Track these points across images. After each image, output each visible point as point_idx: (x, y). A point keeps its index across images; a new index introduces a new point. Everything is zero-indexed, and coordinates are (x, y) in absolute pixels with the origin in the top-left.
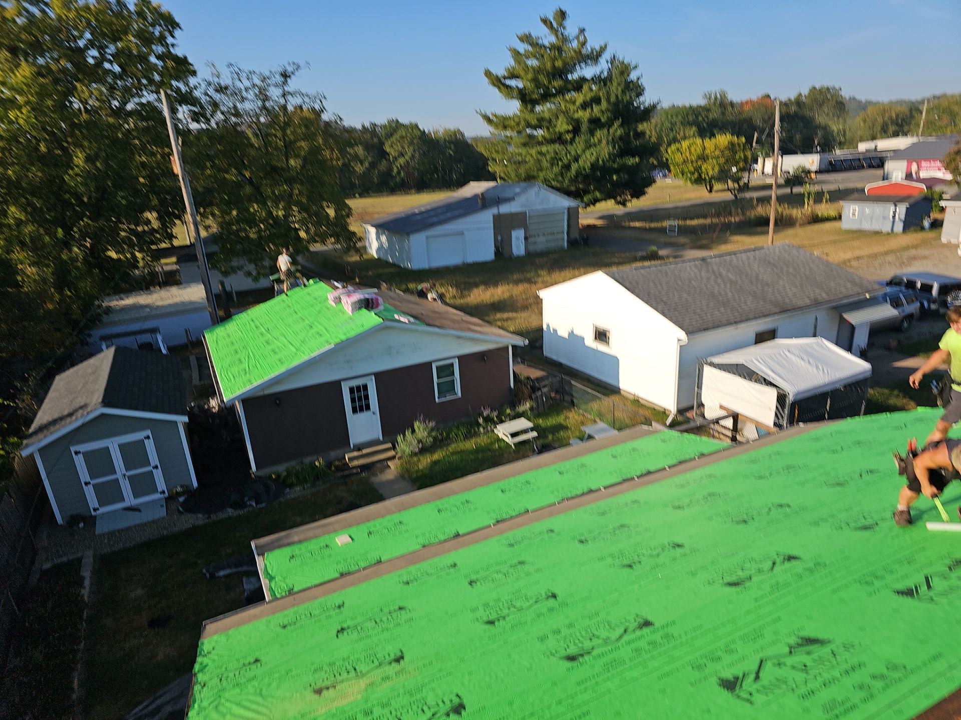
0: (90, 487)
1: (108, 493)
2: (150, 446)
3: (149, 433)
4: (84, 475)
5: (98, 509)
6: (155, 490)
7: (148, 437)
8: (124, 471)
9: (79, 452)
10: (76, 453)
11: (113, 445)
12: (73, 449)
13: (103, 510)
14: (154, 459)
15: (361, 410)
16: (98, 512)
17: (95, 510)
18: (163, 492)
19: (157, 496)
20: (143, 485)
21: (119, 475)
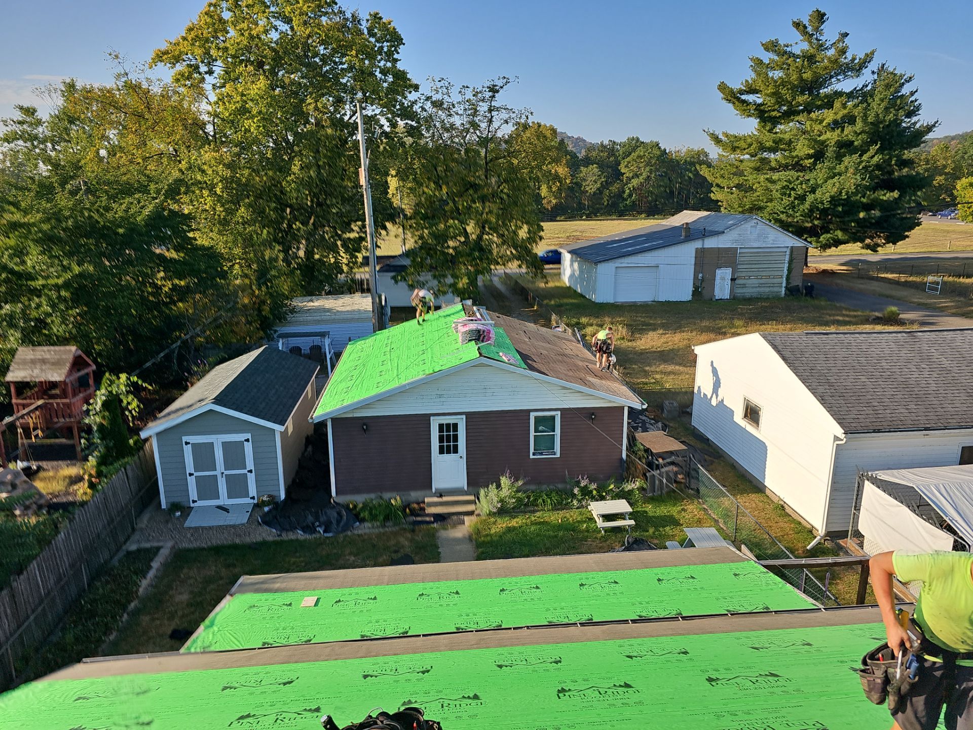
0: (193, 477)
1: (208, 488)
2: (248, 448)
3: (249, 436)
4: (190, 466)
5: (196, 501)
6: (246, 495)
7: (247, 440)
8: (223, 471)
9: (189, 443)
10: (187, 443)
11: (218, 440)
12: (185, 439)
13: (200, 503)
14: (250, 464)
15: (449, 452)
16: (196, 504)
17: (194, 502)
18: (253, 498)
19: (247, 500)
20: (237, 486)
21: (217, 473)
